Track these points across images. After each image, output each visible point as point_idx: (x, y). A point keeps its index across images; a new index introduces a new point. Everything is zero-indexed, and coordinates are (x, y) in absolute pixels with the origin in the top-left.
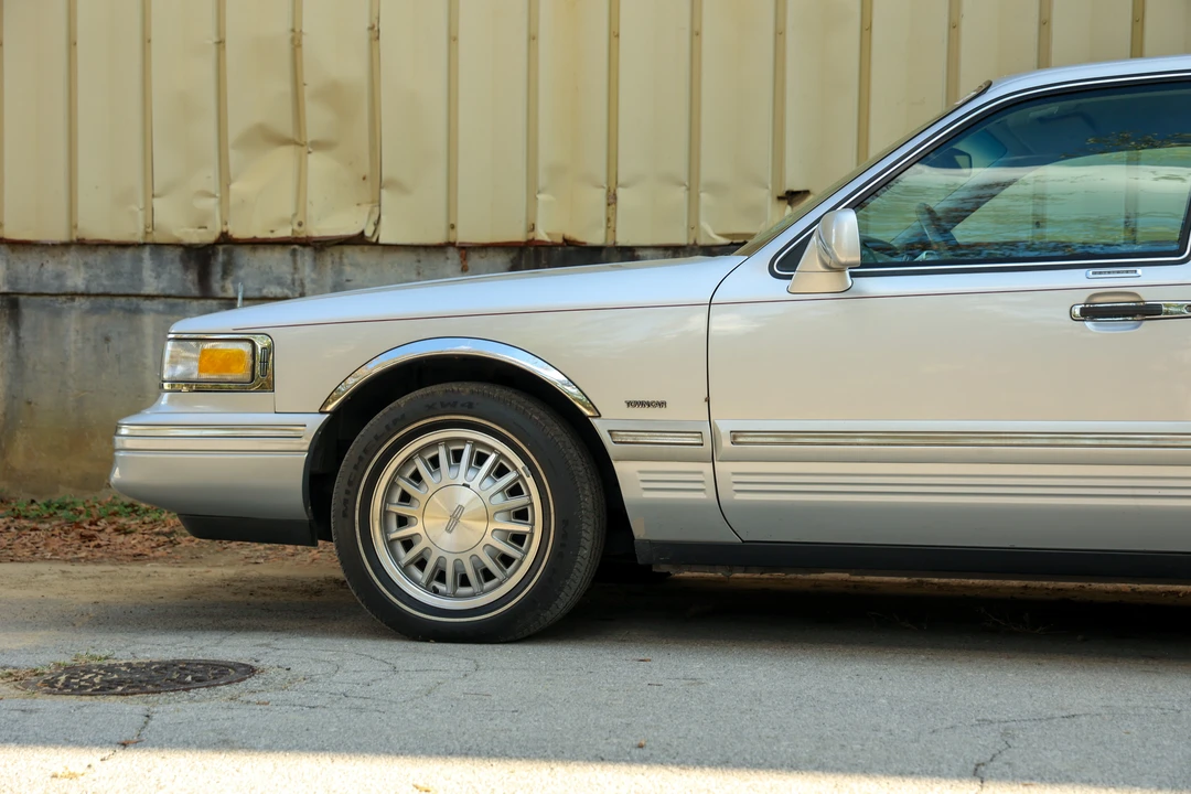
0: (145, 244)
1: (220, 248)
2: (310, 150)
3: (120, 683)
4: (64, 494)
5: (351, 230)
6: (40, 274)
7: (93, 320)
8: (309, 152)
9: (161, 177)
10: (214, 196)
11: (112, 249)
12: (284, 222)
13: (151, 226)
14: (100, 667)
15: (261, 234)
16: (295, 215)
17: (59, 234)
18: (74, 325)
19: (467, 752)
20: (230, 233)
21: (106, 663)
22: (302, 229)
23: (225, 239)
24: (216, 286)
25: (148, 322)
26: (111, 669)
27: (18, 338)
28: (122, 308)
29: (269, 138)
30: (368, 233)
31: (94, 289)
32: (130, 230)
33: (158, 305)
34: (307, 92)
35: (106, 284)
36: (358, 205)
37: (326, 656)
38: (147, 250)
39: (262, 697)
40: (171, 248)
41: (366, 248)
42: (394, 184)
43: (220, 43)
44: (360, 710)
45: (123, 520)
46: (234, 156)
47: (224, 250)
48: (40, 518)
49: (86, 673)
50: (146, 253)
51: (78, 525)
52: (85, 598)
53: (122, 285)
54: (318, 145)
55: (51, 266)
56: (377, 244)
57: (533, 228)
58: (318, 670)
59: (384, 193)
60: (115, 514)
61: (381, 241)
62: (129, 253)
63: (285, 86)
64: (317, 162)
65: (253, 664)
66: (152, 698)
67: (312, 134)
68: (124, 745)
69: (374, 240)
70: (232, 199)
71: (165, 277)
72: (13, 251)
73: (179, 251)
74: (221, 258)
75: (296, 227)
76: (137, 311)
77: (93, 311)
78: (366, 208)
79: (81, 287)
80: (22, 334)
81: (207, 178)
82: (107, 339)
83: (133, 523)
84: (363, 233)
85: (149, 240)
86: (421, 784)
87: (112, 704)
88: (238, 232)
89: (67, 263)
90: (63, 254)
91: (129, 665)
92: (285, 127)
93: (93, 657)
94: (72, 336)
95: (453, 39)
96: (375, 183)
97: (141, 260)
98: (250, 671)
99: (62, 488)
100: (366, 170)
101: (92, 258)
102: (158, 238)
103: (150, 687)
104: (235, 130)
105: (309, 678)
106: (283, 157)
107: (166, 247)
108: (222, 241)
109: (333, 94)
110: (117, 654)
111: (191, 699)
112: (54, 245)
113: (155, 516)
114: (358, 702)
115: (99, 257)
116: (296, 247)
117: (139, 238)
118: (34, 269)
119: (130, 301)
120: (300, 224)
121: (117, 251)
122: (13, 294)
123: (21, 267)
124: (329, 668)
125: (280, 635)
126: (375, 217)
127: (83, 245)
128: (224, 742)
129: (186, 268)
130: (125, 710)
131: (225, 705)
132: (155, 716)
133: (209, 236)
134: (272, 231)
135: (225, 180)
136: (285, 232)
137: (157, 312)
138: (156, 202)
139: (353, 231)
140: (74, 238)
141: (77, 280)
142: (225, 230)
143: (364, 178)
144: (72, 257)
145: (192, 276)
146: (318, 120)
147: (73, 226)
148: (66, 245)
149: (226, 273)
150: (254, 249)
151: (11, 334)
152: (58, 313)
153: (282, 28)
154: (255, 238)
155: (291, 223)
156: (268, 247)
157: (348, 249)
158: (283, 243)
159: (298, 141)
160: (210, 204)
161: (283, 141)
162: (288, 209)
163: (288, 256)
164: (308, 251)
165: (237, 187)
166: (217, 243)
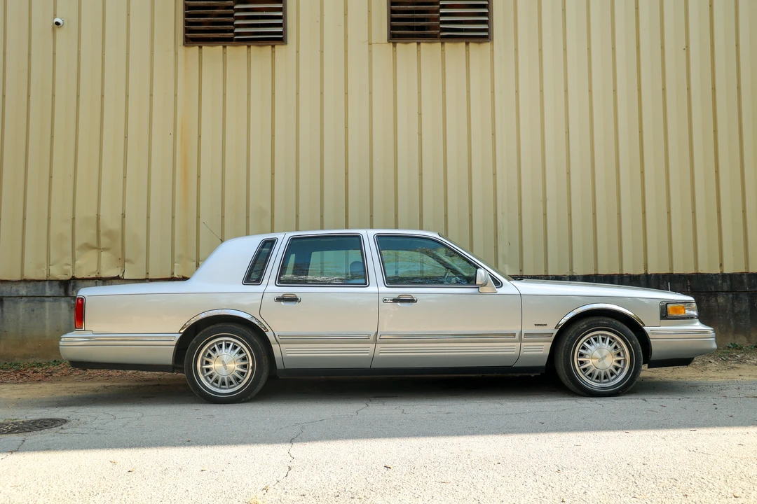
2: (102, 251)
3: (17, 429)
4: (17, 360)
5: (115, 275)
6: (11, 290)
7: (28, 304)
9: (53, 259)
10: (70, 265)
11: (35, 282)
12: (93, 273)
13: (49, 275)
14: (12, 423)
15: (86, 277)
16: (97, 270)
17: (18, 277)
18: (22, 306)
19: (131, 446)
20: (75, 276)
21: (15, 421)
22: (99, 275)
23: (73, 278)
24: (70, 293)
25: (47, 305)
26: (16, 424)
27: (2, 311)
28: (39, 301)
29: (88, 247)
30: (120, 276)
31: (29, 295)
32: (43, 276)
33: (51, 299)
34: (102, 233)
35: (33, 293)
36: (117, 267)
37: (93, 414)
38: (47, 282)
39: (66, 431)
41: (120, 281)
42: (129, 261)
43: (74, 218)
44: (99, 434)
45: (36, 368)
46: (77, 252)
47: (73, 282)
48: (7, 369)
49: (7, 425)
50: (47, 283)
51: (20, 371)
52: (16, 397)
53: (39, 293)
54: (105, 249)
55: (14, 288)
56: (123, 279)
57: (173, 274)
58: (89, 419)
59: (126, 264)
60: (34, 366)
61: (125, 278)
62: (41, 283)
63: (94, 231)
64: (104, 254)
65: (68, 419)
66: (27, 434)
67: (102, 246)
68: (12, 452)
70: (76, 266)
71: (53, 290)
73: (58, 282)
74: (72, 284)
76: (44, 301)
77: (28, 302)
78: (120, 269)
79: (25, 294)
81: (69, 259)
82: (33, 311)
83: (39, 370)
84: (118, 276)
85: (48, 279)
86: (112, 460)
87: (13, 437)
88: (78, 276)
89: (20, 287)
90: (19, 284)
91: (23, 422)
92: (94, 244)
93: (11, 419)
94: (21, 310)
95: (148, 217)
96: (122, 261)
97: (45, 285)
98: (65, 421)
99: (16, 359)
100: (120, 257)
101: (28, 285)
102: (51, 278)
103: (28, 430)
104: (77, 244)
105: (85, 423)
106: (93, 254)
107: (54, 281)
109: (110, 234)
110: (20, 418)
111: (41, 434)
112: (16, 281)
113: (47, 367)
114: (99, 431)
115: (31, 284)
116: (97, 281)
117: (45, 279)
118: (9, 289)
119: (41, 298)
120: (98, 273)
121: (37, 283)
124: (93, 419)
125: (79, 407)
126: (123, 271)
127: (25, 281)
128: (48, 448)
129: (60, 288)
130: (16, 438)
131: (53, 434)
132: (27, 441)
133: (68, 277)
134: (89, 276)
135: (74, 260)
136: (94, 276)
137: (50, 301)
138: (51, 267)
139: (116, 275)
140: (23, 279)
141: (23, 292)
142: (73, 275)
143: (120, 259)
144: (22, 284)
145: (62, 290)
146: (105, 241)
147: (22, 274)
148: (20, 281)
149: (73, 289)
150: (83, 281)
152: (17, 303)
153: (94, 214)
154: (84, 278)
155: (96, 273)
156: (88, 281)
157: (114, 281)
158: (93, 279)
159: (98, 248)
160: (69, 268)
161: (93, 248)
162: (95, 269)
163: (94, 283)
164: (101, 282)
165: (77, 262)
166: (71, 280)
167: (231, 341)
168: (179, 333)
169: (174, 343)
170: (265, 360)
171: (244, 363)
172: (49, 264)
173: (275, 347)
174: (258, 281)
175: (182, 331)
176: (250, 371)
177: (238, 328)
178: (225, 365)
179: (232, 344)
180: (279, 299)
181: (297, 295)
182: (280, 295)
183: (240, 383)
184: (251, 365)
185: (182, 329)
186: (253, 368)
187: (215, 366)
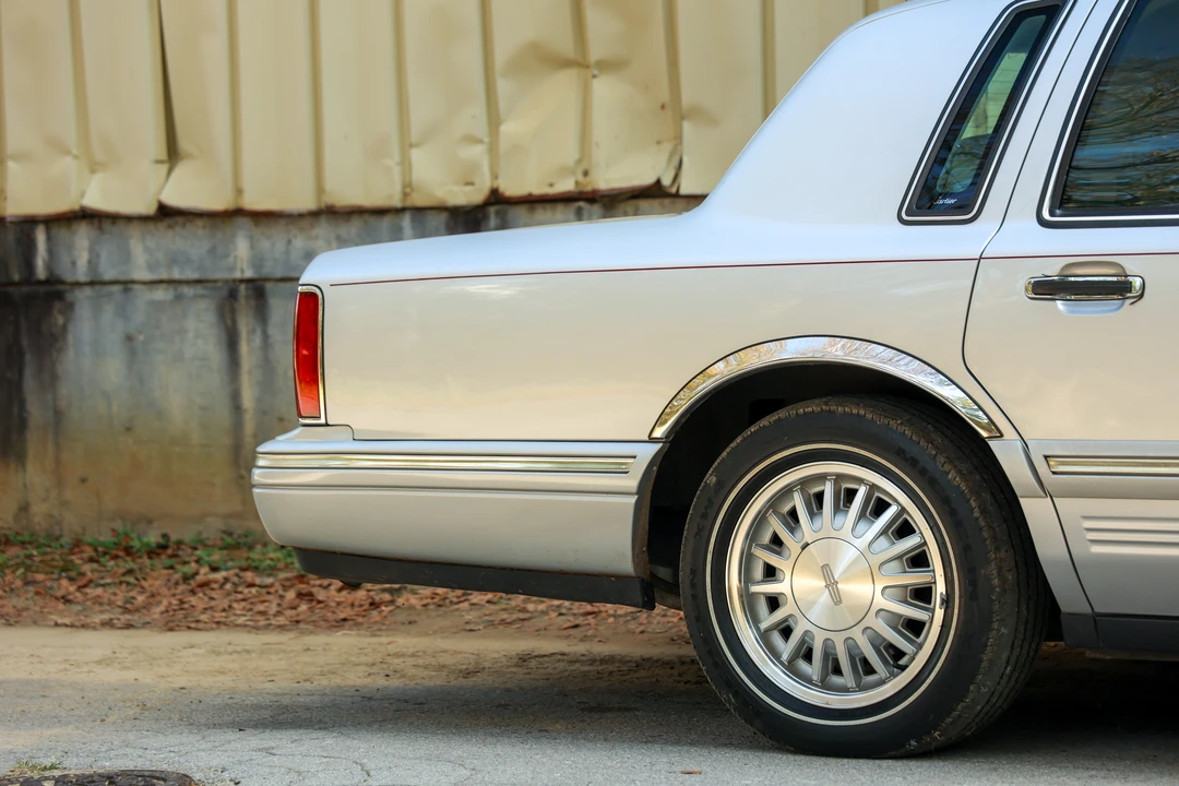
0: (403, 210)
1: (492, 210)
2: (596, 72)
5: (644, 178)
6: (287, 252)
8: (594, 76)
9: (419, 117)
10: (480, 141)
11: (366, 217)
12: (564, 171)
13: (409, 185)
15: (537, 188)
16: (579, 161)
17: (305, 201)
20: (502, 189)
22: (588, 179)
23: (497, 198)
27: (266, 337)
29: (543, 60)
30: (666, 181)
32: (387, 191)
36: (659, 143)
38: (407, 217)
40: (433, 212)
41: (667, 201)
42: (698, 114)
46: (503, 86)
47: (497, 213)
50: (406, 221)
54: (606, 66)
55: (299, 242)
56: (677, 195)
59: (686, 125)
61: (683, 191)
62: (386, 221)
64: (605, 89)
67: (597, 52)
69: (674, 190)
70: (503, 145)
72: (257, 224)
73: (444, 217)
74: (492, 223)
75: (580, 178)
78: (667, 147)
80: (272, 331)
81: (473, 118)
84: (658, 182)
85: (409, 203)
88: (511, 188)
89: (316, 238)
90: (312, 226)
92: (567, 43)
96: (673, 113)
97: (400, 230)
100: (664, 97)
101: (344, 229)
102: (418, 200)
104: (503, 50)
106: (563, 85)
107: (429, 212)
108: (493, 200)
112: (301, 216)
115: (353, 228)
116: (582, 204)
117: (397, 202)
118: (280, 246)
120: (586, 173)
121: (373, 220)
122: (259, 280)
123: (265, 245)
126: (675, 162)
127: (332, 213)
133: (477, 195)
134: (551, 185)
135: (494, 120)
136: (566, 185)
138: (414, 154)
139: (646, 179)
140: (323, 205)
142: (495, 186)
143: (663, 107)
144: (322, 229)
146: (602, 32)
147: (320, 189)
148: (315, 215)
150: (532, 210)
151: (259, 332)
154: (530, 195)
155: (574, 173)
156: (548, 206)
157: (644, 204)
158: (565, 199)
159: (579, 62)
160: (477, 152)
161: (566, 64)
162: (570, 155)
163: (572, 216)
164: (596, 208)
165: (508, 128)
166: (487, 204)
167: (861, 481)
168: (652, 440)
169: (631, 482)
170: (997, 571)
171: (916, 578)
172: (407, 145)
173: (1036, 511)
174: (965, 206)
175: (659, 432)
176: (939, 613)
177: (880, 421)
178: (831, 584)
179: (862, 492)
180: (1045, 289)
181: (1130, 266)
182: (1052, 270)
183: (903, 668)
184: (940, 588)
185: (659, 421)
186: (947, 602)
187: (799, 584)
